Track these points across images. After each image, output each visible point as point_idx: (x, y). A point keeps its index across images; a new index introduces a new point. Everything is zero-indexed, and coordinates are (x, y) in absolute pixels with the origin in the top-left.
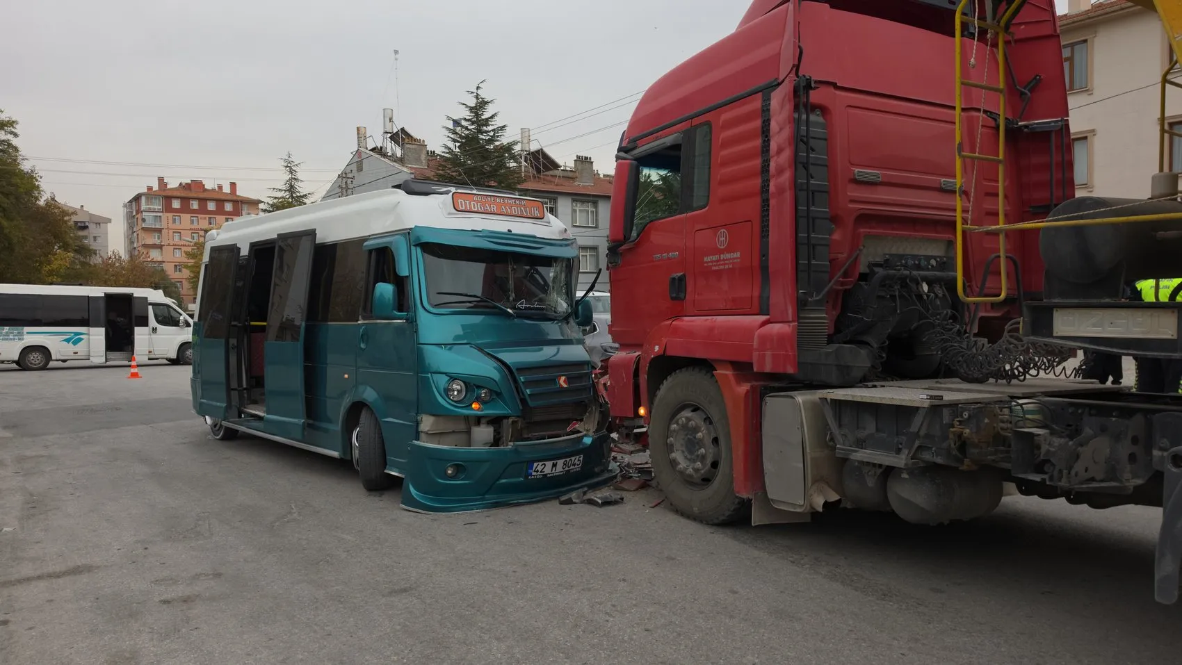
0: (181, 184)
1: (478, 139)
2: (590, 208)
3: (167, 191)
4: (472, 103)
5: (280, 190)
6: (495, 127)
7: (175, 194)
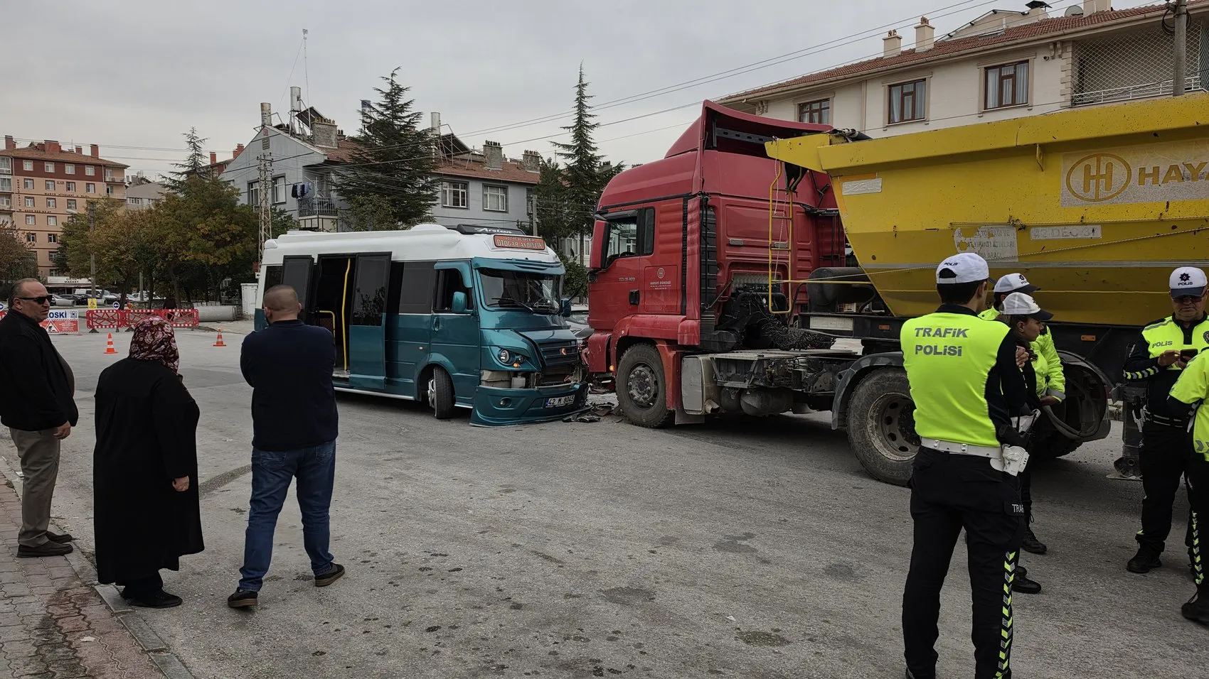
0: (32, 144)
1: (392, 124)
2: (500, 193)
3: (16, 152)
4: (387, 88)
5: (185, 166)
6: (410, 113)
7: (27, 155)
